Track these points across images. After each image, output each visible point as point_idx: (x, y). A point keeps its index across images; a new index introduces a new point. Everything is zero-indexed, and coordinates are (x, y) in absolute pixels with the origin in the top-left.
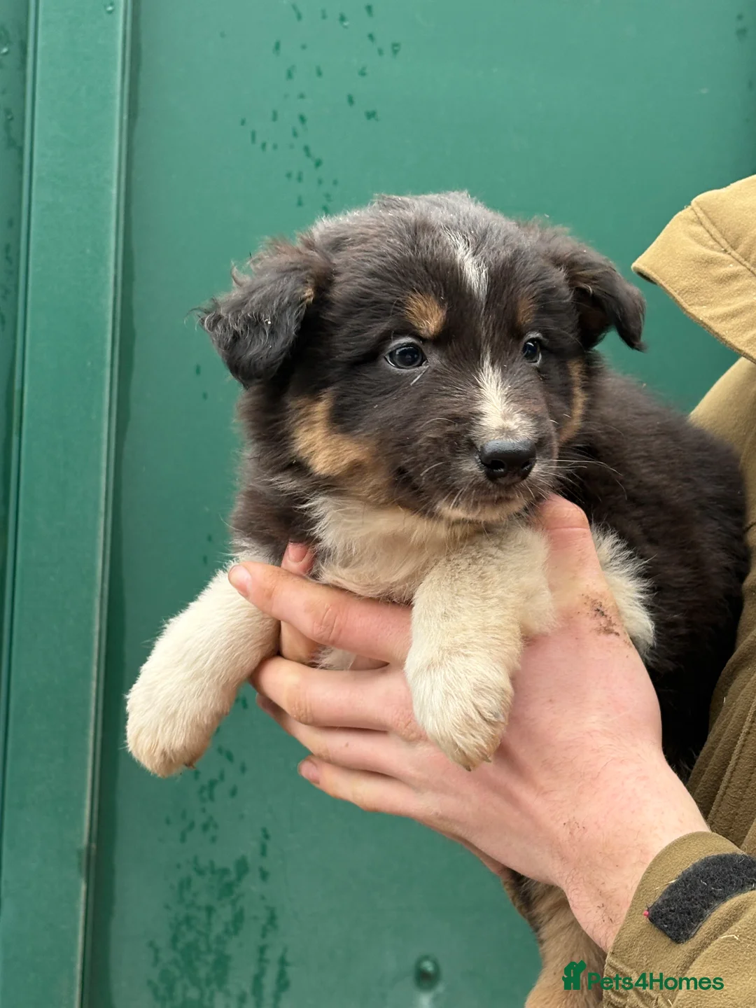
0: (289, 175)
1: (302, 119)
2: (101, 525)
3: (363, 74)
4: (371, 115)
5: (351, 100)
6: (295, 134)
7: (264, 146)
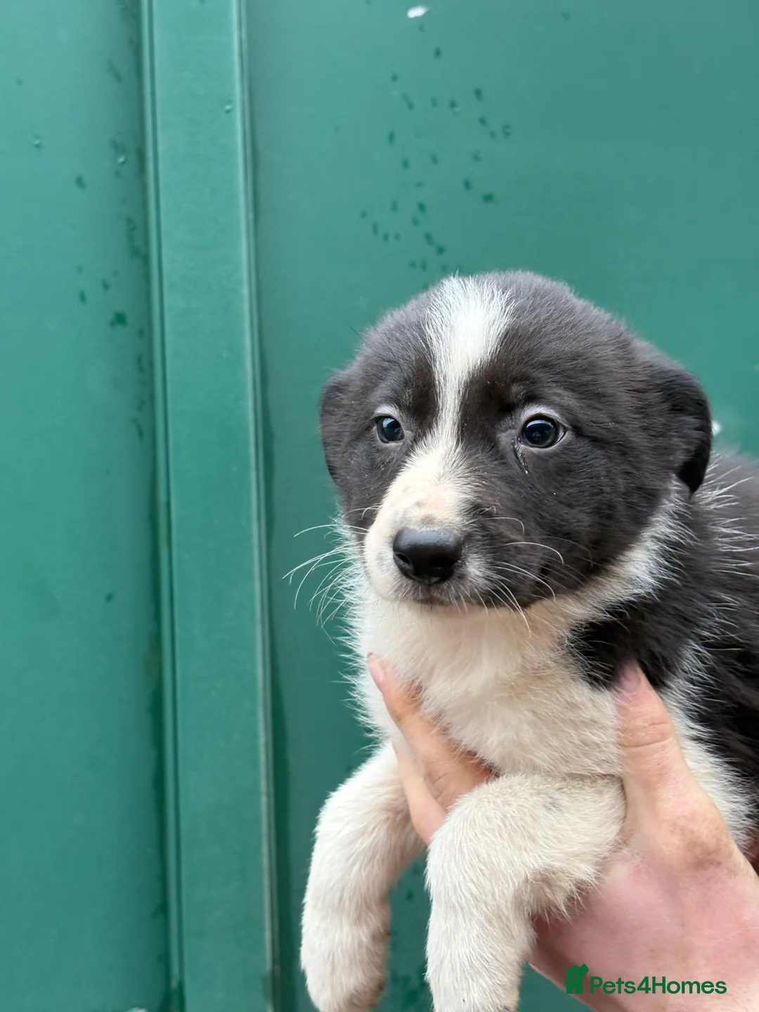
0: (413, 265)
1: (422, 207)
2: (258, 634)
3: (476, 158)
4: (488, 198)
5: (467, 185)
6: (416, 222)
7: (386, 237)
